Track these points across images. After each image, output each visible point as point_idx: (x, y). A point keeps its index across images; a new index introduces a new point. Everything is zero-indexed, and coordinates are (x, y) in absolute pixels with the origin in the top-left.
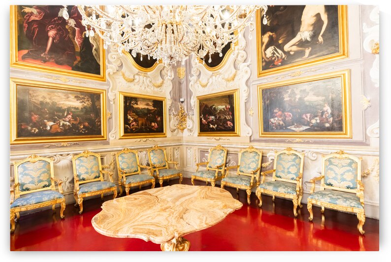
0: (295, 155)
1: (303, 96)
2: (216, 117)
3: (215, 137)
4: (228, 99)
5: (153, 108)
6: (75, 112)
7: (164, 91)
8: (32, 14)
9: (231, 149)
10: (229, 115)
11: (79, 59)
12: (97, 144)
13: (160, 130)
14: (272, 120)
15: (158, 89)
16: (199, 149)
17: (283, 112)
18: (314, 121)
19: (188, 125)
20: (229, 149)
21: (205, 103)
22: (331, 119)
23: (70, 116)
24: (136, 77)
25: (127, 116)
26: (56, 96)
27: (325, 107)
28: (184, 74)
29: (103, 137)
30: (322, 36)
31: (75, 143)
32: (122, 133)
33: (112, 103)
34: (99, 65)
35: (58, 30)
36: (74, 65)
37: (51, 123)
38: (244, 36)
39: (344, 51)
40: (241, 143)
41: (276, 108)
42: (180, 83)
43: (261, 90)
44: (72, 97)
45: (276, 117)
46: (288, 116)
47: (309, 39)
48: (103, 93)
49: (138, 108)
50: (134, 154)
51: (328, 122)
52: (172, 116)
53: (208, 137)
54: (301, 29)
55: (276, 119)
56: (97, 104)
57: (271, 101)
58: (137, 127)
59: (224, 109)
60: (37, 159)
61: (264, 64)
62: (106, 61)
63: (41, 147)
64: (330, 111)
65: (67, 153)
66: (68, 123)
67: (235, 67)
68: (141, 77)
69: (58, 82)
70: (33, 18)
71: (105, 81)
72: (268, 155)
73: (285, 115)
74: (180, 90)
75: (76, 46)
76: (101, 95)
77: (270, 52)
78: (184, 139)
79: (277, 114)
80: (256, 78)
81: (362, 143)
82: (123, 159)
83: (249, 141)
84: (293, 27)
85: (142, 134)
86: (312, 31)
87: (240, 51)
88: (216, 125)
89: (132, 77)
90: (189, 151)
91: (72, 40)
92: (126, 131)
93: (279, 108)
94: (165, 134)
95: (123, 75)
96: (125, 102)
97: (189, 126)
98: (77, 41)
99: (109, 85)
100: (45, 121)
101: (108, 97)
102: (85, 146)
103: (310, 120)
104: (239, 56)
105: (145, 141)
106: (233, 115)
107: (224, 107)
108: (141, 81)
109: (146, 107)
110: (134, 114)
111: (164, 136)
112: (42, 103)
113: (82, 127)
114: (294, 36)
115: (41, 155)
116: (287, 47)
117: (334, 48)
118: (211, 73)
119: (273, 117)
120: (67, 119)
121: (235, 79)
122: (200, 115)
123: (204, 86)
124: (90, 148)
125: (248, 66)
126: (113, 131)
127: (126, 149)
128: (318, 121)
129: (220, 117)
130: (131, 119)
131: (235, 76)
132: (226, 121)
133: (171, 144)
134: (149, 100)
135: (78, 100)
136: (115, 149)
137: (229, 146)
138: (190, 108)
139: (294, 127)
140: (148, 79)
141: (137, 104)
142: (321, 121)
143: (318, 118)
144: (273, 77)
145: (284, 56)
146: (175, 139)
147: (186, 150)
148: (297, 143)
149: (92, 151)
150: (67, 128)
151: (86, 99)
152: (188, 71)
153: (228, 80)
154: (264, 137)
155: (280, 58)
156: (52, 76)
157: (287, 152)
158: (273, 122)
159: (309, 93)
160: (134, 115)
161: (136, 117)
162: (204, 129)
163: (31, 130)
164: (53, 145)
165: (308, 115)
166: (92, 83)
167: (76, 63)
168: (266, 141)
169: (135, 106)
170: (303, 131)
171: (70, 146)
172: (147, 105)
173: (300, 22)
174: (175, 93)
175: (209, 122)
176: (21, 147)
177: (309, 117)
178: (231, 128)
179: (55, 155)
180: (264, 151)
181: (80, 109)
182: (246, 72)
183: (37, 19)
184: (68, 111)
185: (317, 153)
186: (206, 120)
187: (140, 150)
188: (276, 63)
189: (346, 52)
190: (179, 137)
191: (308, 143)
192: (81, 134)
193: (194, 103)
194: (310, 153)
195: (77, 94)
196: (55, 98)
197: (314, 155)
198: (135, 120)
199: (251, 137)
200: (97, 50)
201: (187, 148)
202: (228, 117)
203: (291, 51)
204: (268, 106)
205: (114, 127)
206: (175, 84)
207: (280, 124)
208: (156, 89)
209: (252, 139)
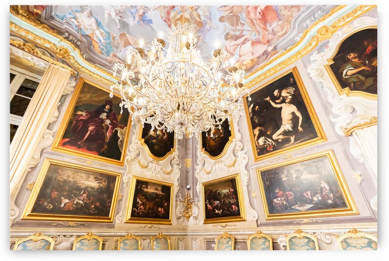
0: (308, 238)
1: (299, 175)
2: (220, 202)
3: (221, 224)
4: (230, 183)
5: (161, 193)
6: (90, 191)
7: (172, 178)
8: (82, 115)
9: (238, 237)
10: (233, 198)
11: (106, 147)
12: (102, 226)
13: (166, 216)
14: (275, 200)
15: (168, 176)
16: (205, 239)
17: (284, 191)
18: (315, 199)
19: (193, 213)
20: (236, 237)
21: (210, 188)
22: (332, 195)
23: (85, 195)
24: (150, 164)
25: (137, 199)
26: (79, 175)
27: (321, 183)
28: (191, 163)
29: (110, 219)
30: (300, 126)
31: (82, 223)
32: (129, 217)
33: (125, 185)
34: (121, 153)
35: (96, 126)
36: (101, 152)
37: (66, 201)
38: (239, 131)
39: (322, 136)
40: (249, 229)
41: (276, 188)
42: (187, 172)
43: (260, 173)
44: (92, 177)
45: (278, 197)
46: (289, 195)
47: (291, 129)
48: (119, 176)
49: (147, 192)
50: (137, 242)
51: (330, 198)
52: (178, 203)
53: (214, 224)
54: (283, 123)
55: (279, 199)
56: (111, 185)
57: (271, 181)
58: (144, 211)
59: (228, 193)
60: (40, 238)
61: (258, 150)
62: (128, 150)
63: (49, 225)
64: (327, 187)
65: (71, 234)
66: (81, 202)
67: (235, 155)
68: (153, 164)
69: (85, 164)
70: (81, 118)
71: (123, 166)
72: (278, 241)
73: (286, 194)
74: (187, 178)
75: (106, 138)
76: (117, 177)
77: (261, 141)
78: (190, 228)
79: (279, 194)
80: (254, 163)
81: (371, 219)
82: (124, 246)
83: (256, 226)
84: (276, 122)
85: (148, 219)
86: (292, 124)
87: (237, 143)
88: (221, 210)
89: (146, 164)
90: (194, 242)
91: (105, 134)
92: (134, 214)
93: (279, 188)
94: (170, 221)
95: (139, 162)
96: (137, 186)
97: (195, 214)
98: (108, 134)
99: (126, 170)
100: (62, 198)
101: (123, 180)
102: (91, 227)
103: (312, 198)
104: (237, 146)
105: (150, 228)
106: (237, 198)
107: (228, 191)
108: (153, 168)
109: (155, 191)
110: (143, 197)
111: (170, 223)
112: (65, 181)
113: (93, 206)
114: (279, 128)
115: (45, 234)
116: (275, 137)
117: (312, 134)
118: (214, 161)
119: (276, 197)
120: (82, 198)
121: (236, 165)
122: (206, 201)
123: (208, 173)
124: (94, 231)
125: (245, 153)
126: (120, 214)
127: (130, 235)
128: (320, 198)
129: (224, 201)
130: (140, 202)
131: (235, 162)
132: (230, 205)
133: (176, 234)
134: (158, 185)
135: (96, 181)
136: (119, 234)
137: (236, 233)
138: (195, 194)
139: (299, 206)
140: (160, 167)
141: (147, 188)
142: (322, 198)
143: (318, 195)
144: (268, 161)
145: (274, 144)
146: (181, 227)
147: (192, 242)
148: (306, 224)
149: (95, 234)
150: (79, 207)
151: (103, 181)
152: (194, 162)
153: (229, 167)
154: (270, 220)
155: (271, 145)
156: (81, 159)
157: (298, 235)
158: (277, 202)
159: (303, 172)
160: (143, 199)
161: (144, 201)
162: (210, 215)
163: (46, 206)
164: (61, 224)
165: (309, 193)
166: (112, 167)
167: (103, 150)
168: (274, 224)
169: (145, 190)
170: (308, 210)
171: (76, 227)
172: (156, 189)
173: (281, 119)
174: (182, 180)
175: (214, 208)
176: (31, 223)
177: (309, 194)
178: (237, 212)
179: (59, 236)
180: (274, 236)
181: (96, 189)
182: (245, 158)
183: (84, 119)
184: (85, 190)
185: (330, 234)
186: (212, 206)
187: (144, 237)
188: (268, 149)
189: (324, 136)
190: (184, 226)
191: (317, 223)
192: (90, 214)
193: (200, 189)
194: (322, 235)
195: (97, 175)
196: (78, 177)
197: (327, 237)
198: (143, 204)
199: (257, 220)
200: (122, 142)
201: (192, 238)
202: (232, 201)
203: (279, 139)
204: (268, 186)
205: (122, 210)
206: (183, 173)
207: (283, 204)
208: (165, 176)
209: (259, 223)
